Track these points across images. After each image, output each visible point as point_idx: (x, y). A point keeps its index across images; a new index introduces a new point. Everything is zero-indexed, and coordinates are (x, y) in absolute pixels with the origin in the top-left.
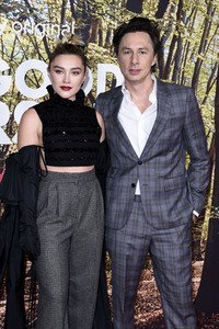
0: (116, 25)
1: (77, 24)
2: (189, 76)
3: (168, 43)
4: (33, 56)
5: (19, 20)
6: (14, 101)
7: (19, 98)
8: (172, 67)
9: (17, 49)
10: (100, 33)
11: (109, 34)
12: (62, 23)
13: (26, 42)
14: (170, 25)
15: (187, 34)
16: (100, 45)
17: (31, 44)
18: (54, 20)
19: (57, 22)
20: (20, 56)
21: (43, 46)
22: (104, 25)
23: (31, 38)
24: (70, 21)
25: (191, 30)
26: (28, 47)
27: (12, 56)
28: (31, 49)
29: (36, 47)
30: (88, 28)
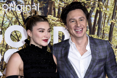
0: (63, 5)
1: (40, 5)
2: (107, 33)
3: (94, 14)
4: (15, 23)
5: (6, 3)
6: (4, 49)
7: (7, 47)
8: (97, 27)
9: (5, 19)
10: (54, 9)
11: (59, 10)
12: (32, 4)
13: (11, 15)
14: (94, 4)
15: (104, 9)
16: (54, 16)
17: (14, 17)
18: (27, 3)
19: (29, 4)
20: (8, 23)
21: (21, 17)
22: (56, 5)
23: (14, 13)
24: (37, 3)
25: (107, 7)
26: (12, 18)
27: (3, 24)
28: (14, 19)
29: (17, 18)
30: (47, 7)
